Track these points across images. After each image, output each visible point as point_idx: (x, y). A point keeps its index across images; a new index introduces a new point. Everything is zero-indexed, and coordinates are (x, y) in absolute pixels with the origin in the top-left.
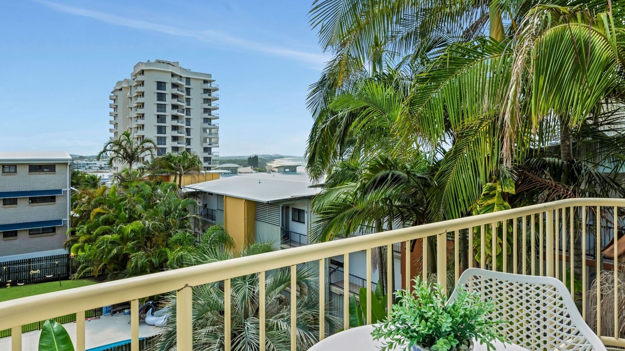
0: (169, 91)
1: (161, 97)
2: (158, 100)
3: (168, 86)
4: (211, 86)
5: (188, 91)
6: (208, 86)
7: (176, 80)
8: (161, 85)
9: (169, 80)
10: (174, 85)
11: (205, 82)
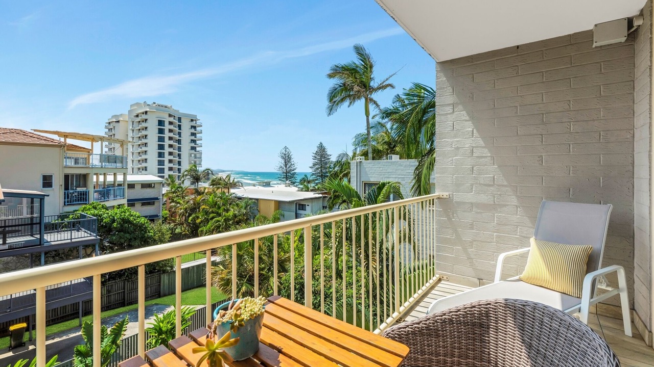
0: (167, 127)
1: (161, 131)
2: (159, 133)
3: (167, 123)
4: (196, 123)
5: (180, 127)
6: (193, 124)
7: (172, 119)
8: (161, 123)
9: (167, 120)
10: (171, 123)
11: (192, 120)
